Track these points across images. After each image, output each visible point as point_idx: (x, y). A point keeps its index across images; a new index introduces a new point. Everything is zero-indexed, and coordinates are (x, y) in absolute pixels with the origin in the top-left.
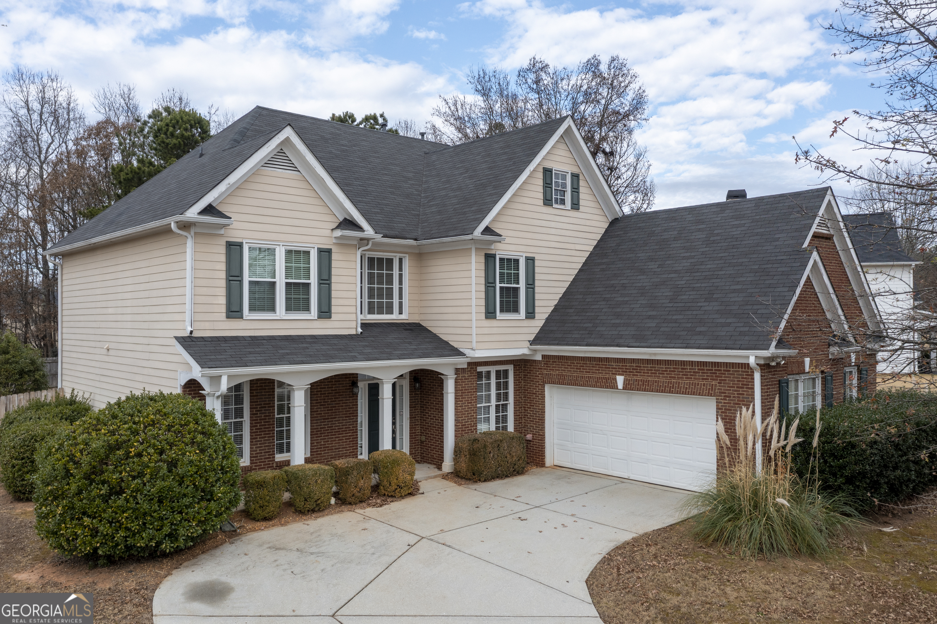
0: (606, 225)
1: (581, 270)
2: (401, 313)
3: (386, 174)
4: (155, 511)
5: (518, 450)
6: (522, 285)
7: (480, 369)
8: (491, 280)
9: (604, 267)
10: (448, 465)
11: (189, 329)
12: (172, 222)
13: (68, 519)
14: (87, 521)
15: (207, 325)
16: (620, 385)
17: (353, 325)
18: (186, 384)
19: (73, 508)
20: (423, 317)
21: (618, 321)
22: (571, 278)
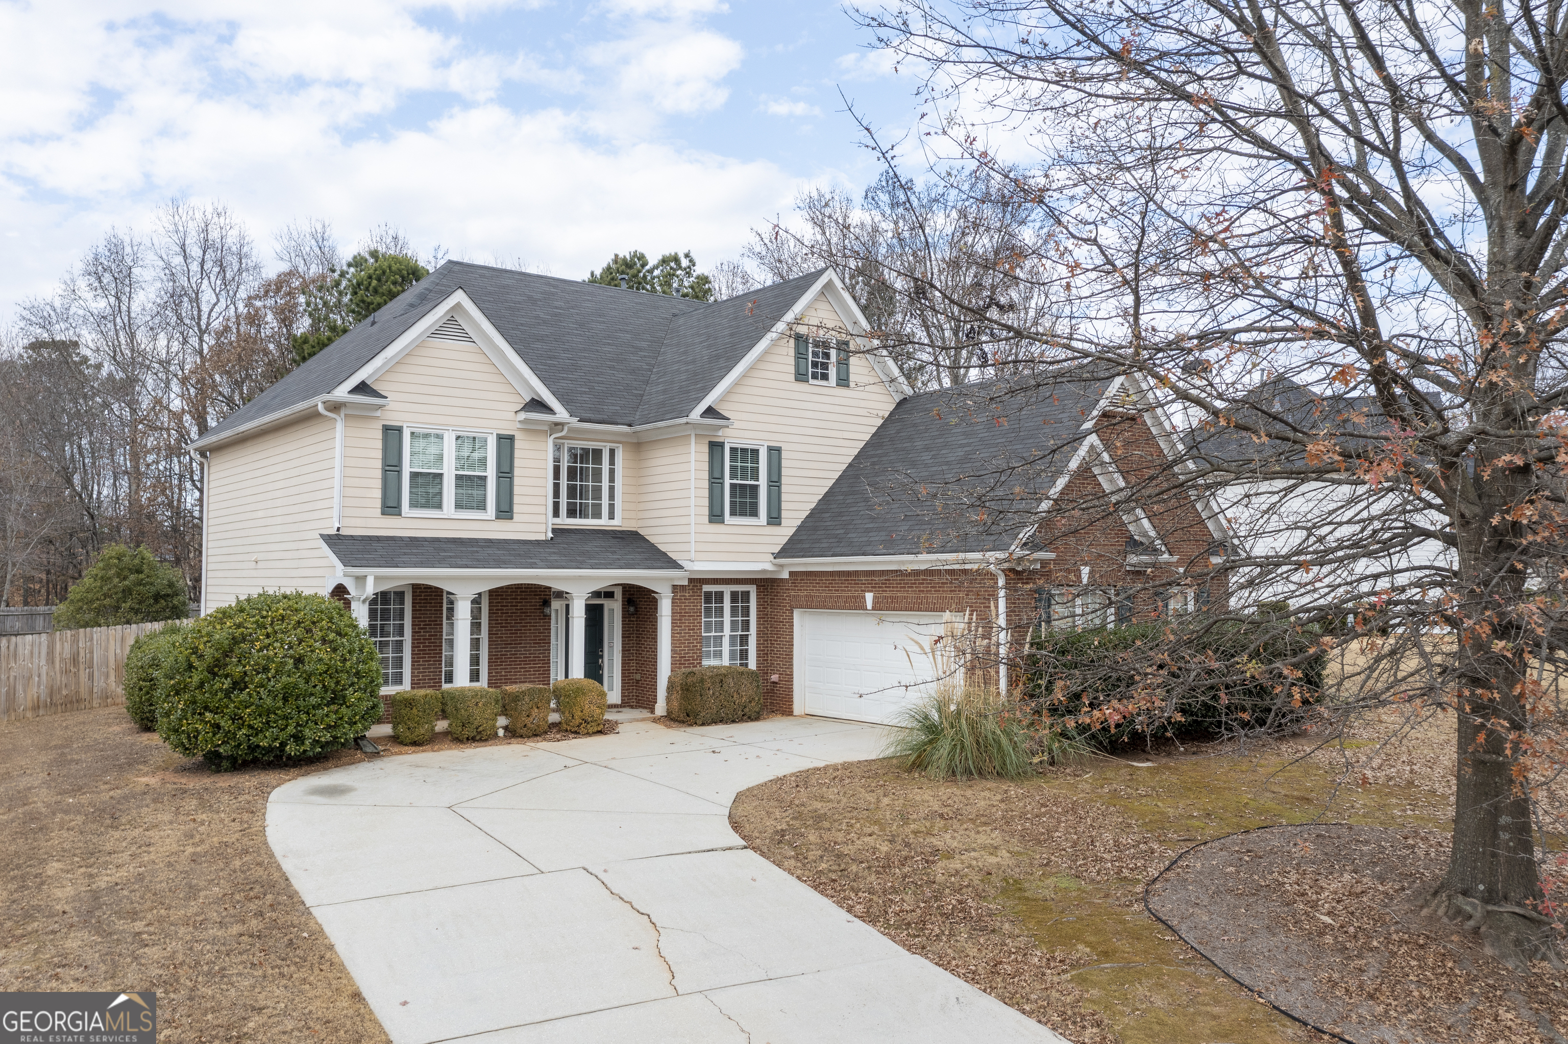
0: (891, 407)
1: (850, 465)
2: (612, 516)
3: (609, 344)
4: (279, 708)
5: (748, 690)
6: (763, 482)
7: (706, 588)
8: (717, 475)
9: (876, 459)
10: (661, 708)
11: (337, 525)
12: (318, 402)
13: (189, 714)
14: (208, 716)
15: (358, 523)
16: (869, 605)
17: (542, 528)
18: (333, 592)
19: (194, 702)
20: (640, 523)
21: (871, 525)
22: (837, 475)
